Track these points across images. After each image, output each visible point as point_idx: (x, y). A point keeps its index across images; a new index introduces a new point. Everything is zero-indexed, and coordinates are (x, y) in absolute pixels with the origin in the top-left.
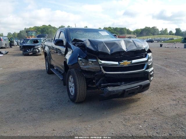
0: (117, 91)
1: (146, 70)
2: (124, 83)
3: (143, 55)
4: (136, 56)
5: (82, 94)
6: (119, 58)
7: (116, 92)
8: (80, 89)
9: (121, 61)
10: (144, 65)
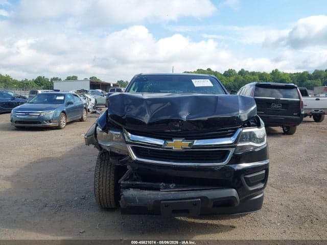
0: (141, 199)
1: (230, 166)
2: (174, 185)
3: (228, 130)
4: (210, 132)
5: (104, 192)
6: (173, 132)
7: (137, 201)
8: (101, 183)
9: (171, 139)
10: (228, 152)
